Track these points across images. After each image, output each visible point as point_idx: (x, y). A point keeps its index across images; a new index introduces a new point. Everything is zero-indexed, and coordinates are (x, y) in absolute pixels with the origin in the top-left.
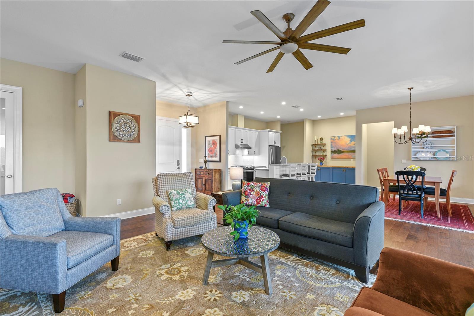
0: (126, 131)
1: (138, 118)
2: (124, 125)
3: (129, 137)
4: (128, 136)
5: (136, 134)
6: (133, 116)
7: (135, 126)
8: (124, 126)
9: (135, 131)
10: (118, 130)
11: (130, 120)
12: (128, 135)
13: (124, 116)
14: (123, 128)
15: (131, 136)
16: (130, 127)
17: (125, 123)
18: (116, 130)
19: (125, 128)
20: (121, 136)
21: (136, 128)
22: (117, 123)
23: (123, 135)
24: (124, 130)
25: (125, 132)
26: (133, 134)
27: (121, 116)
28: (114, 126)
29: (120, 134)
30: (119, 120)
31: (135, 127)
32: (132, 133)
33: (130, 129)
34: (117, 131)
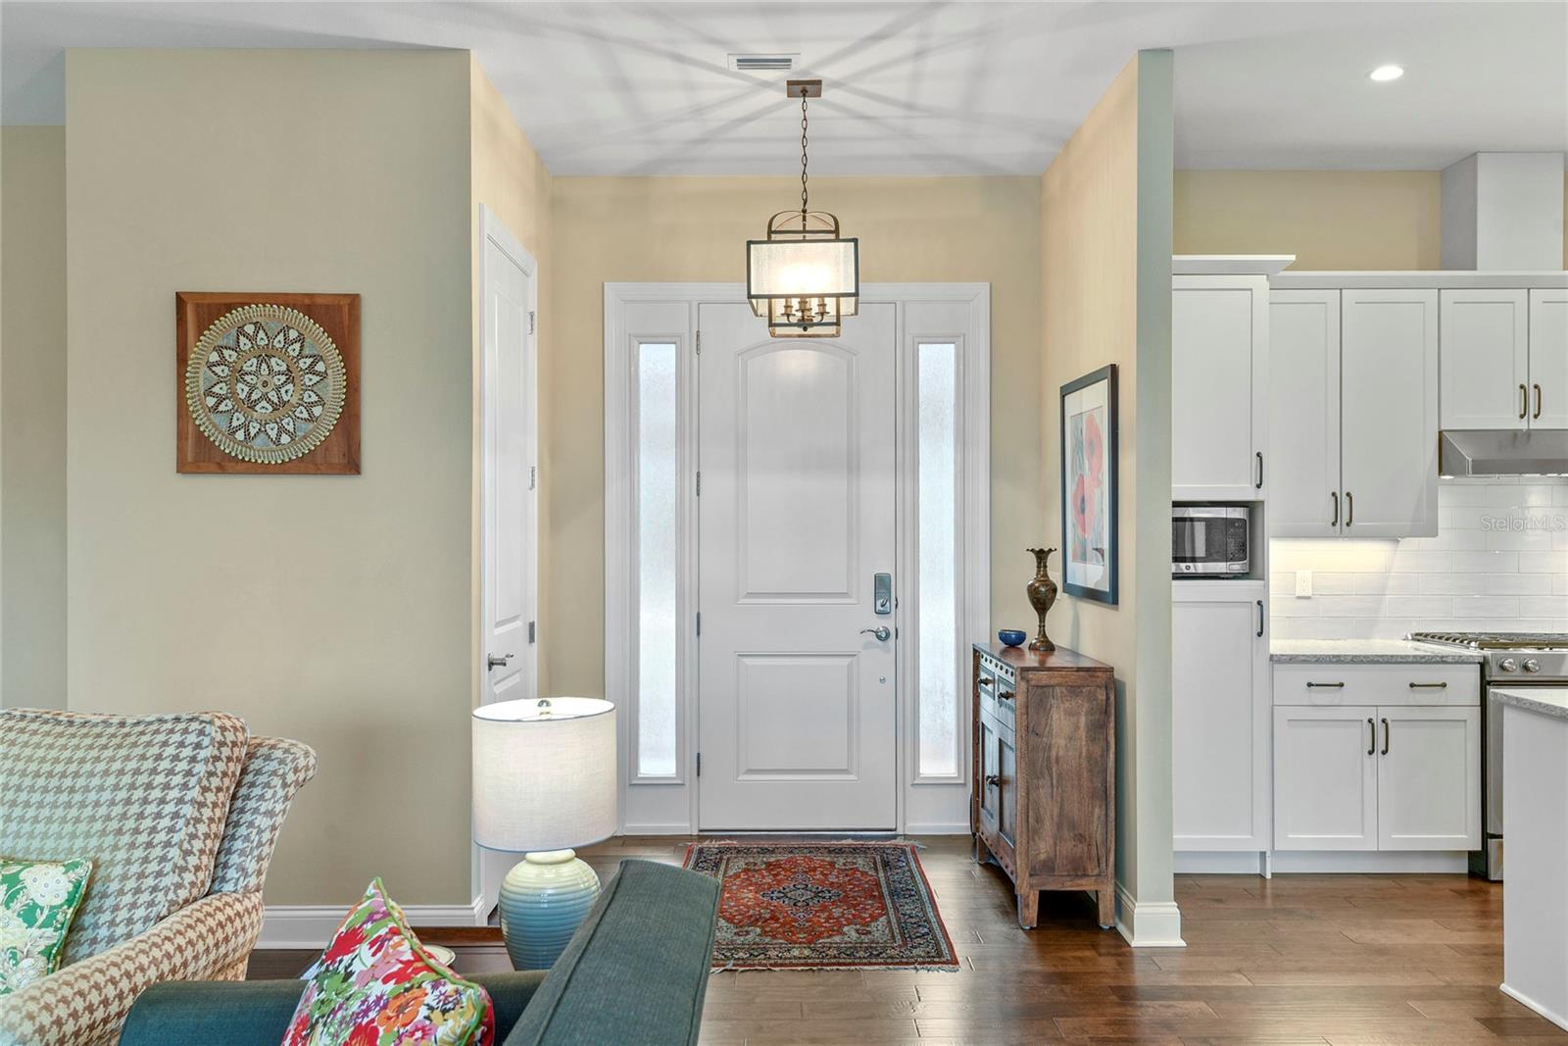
0: (269, 401)
1: (346, 309)
2: (259, 367)
3: (285, 439)
4: (279, 435)
5: (329, 416)
6: (311, 306)
7: (320, 367)
8: (257, 373)
9: (321, 402)
10: (221, 399)
11: (293, 334)
12: (281, 430)
13: (254, 311)
14: (253, 388)
15: (300, 434)
16: (290, 379)
17: (264, 357)
18: (211, 401)
19: (265, 384)
20: (240, 435)
21: (330, 380)
22: (214, 357)
23: (253, 432)
24: (254, 397)
25: (263, 409)
26: (312, 419)
27: (237, 315)
28: (200, 378)
29: (235, 423)
30: (224, 343)
31: (324, 376)
32: (305, 415)
33: (290, 387)
34: (215, 409)
